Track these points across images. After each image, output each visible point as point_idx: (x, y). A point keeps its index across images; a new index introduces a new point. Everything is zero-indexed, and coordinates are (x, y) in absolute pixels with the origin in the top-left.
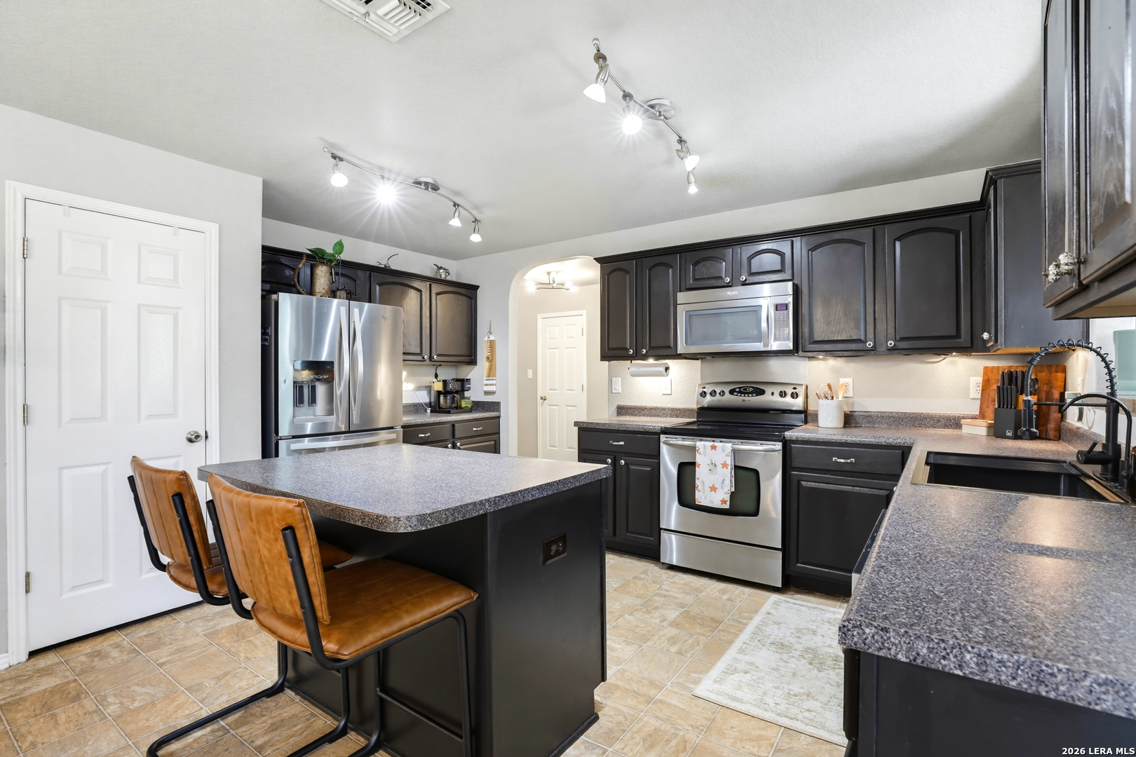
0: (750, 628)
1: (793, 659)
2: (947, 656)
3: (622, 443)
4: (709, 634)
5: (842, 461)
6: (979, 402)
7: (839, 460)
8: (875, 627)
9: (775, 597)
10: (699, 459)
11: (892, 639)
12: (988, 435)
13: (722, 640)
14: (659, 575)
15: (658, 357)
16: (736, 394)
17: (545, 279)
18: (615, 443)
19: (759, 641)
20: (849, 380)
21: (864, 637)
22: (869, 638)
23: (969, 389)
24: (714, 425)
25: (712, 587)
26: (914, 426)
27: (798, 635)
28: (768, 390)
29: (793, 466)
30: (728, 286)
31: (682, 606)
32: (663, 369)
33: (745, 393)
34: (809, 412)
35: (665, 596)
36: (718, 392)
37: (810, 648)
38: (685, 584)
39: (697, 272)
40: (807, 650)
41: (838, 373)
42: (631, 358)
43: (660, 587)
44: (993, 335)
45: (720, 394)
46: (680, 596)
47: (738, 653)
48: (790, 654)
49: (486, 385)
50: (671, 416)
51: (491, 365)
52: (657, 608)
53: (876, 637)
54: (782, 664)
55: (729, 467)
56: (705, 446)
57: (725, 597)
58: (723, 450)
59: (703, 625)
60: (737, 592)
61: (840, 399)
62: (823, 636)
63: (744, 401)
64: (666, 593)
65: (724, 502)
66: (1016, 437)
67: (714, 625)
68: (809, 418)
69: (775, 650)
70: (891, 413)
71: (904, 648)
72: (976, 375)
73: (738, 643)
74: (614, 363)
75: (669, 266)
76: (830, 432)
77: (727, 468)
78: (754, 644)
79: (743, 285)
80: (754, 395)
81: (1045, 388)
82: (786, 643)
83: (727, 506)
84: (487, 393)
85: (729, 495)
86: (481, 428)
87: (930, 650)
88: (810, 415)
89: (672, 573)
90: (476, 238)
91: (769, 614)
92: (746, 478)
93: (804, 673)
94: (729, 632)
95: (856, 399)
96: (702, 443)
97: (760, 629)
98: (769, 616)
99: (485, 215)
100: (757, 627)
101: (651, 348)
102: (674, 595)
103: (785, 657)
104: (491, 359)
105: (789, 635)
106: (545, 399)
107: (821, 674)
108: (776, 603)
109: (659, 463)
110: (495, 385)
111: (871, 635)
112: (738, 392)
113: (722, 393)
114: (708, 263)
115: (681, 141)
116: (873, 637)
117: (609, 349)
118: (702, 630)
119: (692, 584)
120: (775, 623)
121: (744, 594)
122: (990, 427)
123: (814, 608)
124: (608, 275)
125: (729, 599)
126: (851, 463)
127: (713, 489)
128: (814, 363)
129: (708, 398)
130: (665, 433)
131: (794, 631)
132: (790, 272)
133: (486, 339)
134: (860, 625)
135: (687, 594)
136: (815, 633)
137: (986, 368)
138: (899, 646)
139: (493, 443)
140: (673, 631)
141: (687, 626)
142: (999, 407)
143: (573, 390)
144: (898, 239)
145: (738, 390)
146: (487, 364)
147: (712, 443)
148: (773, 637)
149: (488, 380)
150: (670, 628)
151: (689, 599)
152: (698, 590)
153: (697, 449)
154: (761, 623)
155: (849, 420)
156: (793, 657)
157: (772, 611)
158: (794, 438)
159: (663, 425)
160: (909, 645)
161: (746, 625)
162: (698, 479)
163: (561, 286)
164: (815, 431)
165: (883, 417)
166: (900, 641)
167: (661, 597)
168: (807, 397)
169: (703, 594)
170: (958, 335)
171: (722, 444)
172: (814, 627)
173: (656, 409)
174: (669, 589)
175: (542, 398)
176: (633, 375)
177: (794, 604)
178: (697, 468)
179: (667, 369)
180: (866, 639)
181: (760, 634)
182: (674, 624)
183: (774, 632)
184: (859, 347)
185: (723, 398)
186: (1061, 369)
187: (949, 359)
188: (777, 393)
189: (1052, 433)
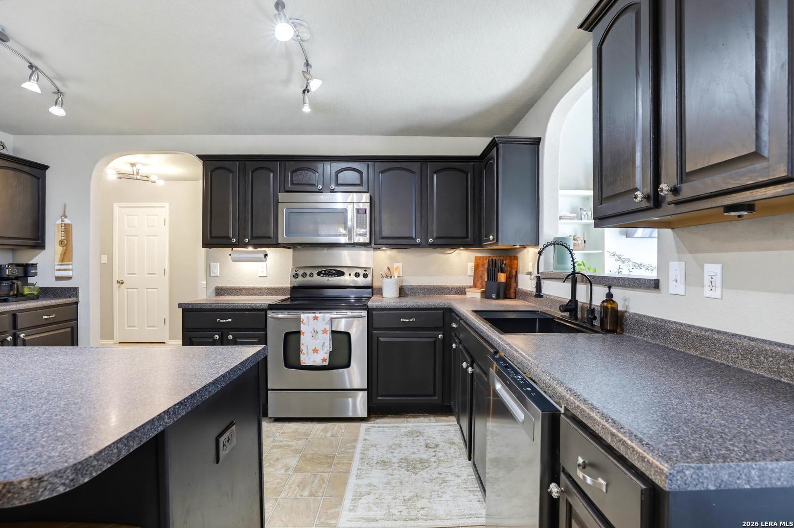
0: (357, 456)
1: (396, 471)
2: (740, 477)
3: (230, 320)
4: (328, 470)
5: (407, 320)
6: (472, 278)
7: (405, 320)
8: (693, 468)
9: (364, 426)
10: (303, 328)
11: (705, 475)
12: (482, 297)
13: (340, 472)
14: (269, 429)
15: (257, 246)
16: (322, 275)
17: (129, 169)
18: (222, 321)
19: (367, 464)
20: (400, 265)
21: (685, 478)
22: (689, 478)
23: (467, 270)
24: (309, 300)
25: (316, 428)
26: (438, 294)
27: (391, 451)
28: (346, 272)
29: (374, 327)
30: (320, 191)
31: (297, 451)
32: (263, 256)
33: (329, 275)
34: (374, 287)
35: (280, 447)
36: (308, 274)
37: (402, 459)
38: (294, 432)
39: (294, 178)
40: (401, 460)
41: (393, 260)
42: (233, 246)
43: (274, 439)
44: (495, 237)
45: (310, 275)
46: (293, 443)
47: (356, 479)
48: (392, 468)
49: (59, 270)
50: (267, 294)
51: (66, 250)
52: (277, 459)
53: (693, 476)
54: (390, 477)
55: (328, 333)
56: (308, 317)
57: (329, 435)
58: (323, 319)
59: (321, 463)
60: (336, 428)
61: (396, 277)
62: (406, 447)
63: (328, 280)
64: (281, 444)
65: (324, 360)
66: (498, 298)
67: (330, 460)
68: (374, 292)
69: (381, 468)
70: (426, 286)
71: (713, 479)
72: (471, 262)
73: (354, 471)
74: (213, 250)
75: (271, 171)
76: (393, 301)
77: (327, 334)
78: (365, 468)
79: (331, 192)
80: (336, 276)
81: (509, 269)
82: (386, 460)
83: (326, 363)
84: (58, 278)
85: (328, 355)
86: (54, 315)
87: (730, 475)
88: (375, 289)
89: (279, 425)
90: (57, 111)
91: (365, 440)
92: (341, 339)
93: (407, 479)
94: (343, 463)
95: (404, 278)
96: (306, 315)
97: (364, 454)
98: (366, 441)
99: (70, 89)
100: (361, 453)
101: (253, 238)
102: (289, 443)
103: (390, 471)
104: (66, 244)
105: (385, 452)
106: (122, 283)
107: (418, 476)
108: (367, 430)
109: (266, 335)
110: (72, 270)
111: (690, 475)
112: (324, 274)
113: (311, 275)
114: (303, 172)
115: (307, 64)
116: (692, 477)
117: (211, 237)
118: (322, 468)
119: (299, 430)
120: (372, 446)
121: (341, 429)
122: (482, 293)
123: (393, 427)
124: (212, 172)
125: (333, 436)
126: (413, 321)
127: (315, 351)
128: (378, 253)
129: (300, 279)
130: (271, 309)
131: (386, 449)
132: (366, 187)
133: (59, 222)
134: (682, 469)
135: (298, 440)
136: (400, 446)
137: (476, 258)
138: (710, 479)
139: (69, 329)
140: (299, 477)
141: (309, 468)
142: (488, 280)
143: (154, 274)
144: (435, 172)
145: (323, 272)
146: (60, 249)
147: (314, 315)
148: (375, 458)
149: (61, 265)
150: (295, 474)
151: (301, 444)
152: (307, 435)
153: (302, 320)
154: (363, 449)
155: (402, 292)
156: (395, 469)
157: (367, 437)
158: (374, 307)
159: (269, 302)
160: (717, 476)
161: (353, 453)
162: (303, 344)
163: (146, 179)
164: (380, 301)
165: (421, 289)
166: (710, 474)
167: (277, 448)
168: (373, 277)
169: (311, 436)
170: (467, 237)
171: (322, 315)
172: (398, 442)
173: (253, 289)
174: (281, 439)
175: (118, 282)
176: (234, 261)
177: (378, 427)
178: (302, 336)
179: (266, 255)
180: (686, 480)
181: (366, 458)
182: (298, 470)
183: (375, 454)
184: (411, 242)
185: (312, 279)
186: (516, 258)
187: (457, 252)
188: (353, 274)
189: (512, 295)
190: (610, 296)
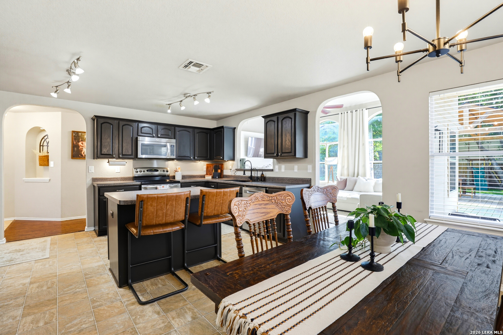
3: (123, 190)
6: (206, 172)
18: (119, 191)
23: (203, 168)
26: (194, 178)
28: (159, 170)
30: (154, 137)
33: (152, 171)
36: (142, 171)
44: (223, 158)
50: (121, 180)
56: (160, 187)
58: (166, 187)
61: (180, 172)
63: (152, 173)
66: (218, 178)
70: (189, 175)
72: (205, 165)
75: (132, 126)
80: (155, 171)
81: (221, 168)
112: (149, 171)
113: (144, 171)
114: (146, 128)
117: (102, 154)
122: (212, 177)
124: (102, 124)
128: (171, 162)
129: (139, 173)
130: (143, 185)
137: (207, 164)
142: (214, 172)
144: (197, 133)
147: (162, 186)
153: (158, 188)
165: (187, 176)
170: (207, 157)
173: (113, 178)
184: (189, 158)
185: (145, 173)
186: (223, 164)
187: (201, 162)
188: (162, 171)
189: (222, 177)
190: (262, 173)
